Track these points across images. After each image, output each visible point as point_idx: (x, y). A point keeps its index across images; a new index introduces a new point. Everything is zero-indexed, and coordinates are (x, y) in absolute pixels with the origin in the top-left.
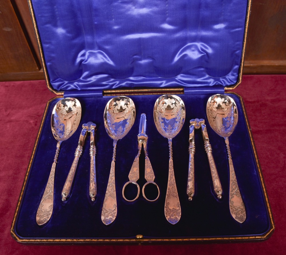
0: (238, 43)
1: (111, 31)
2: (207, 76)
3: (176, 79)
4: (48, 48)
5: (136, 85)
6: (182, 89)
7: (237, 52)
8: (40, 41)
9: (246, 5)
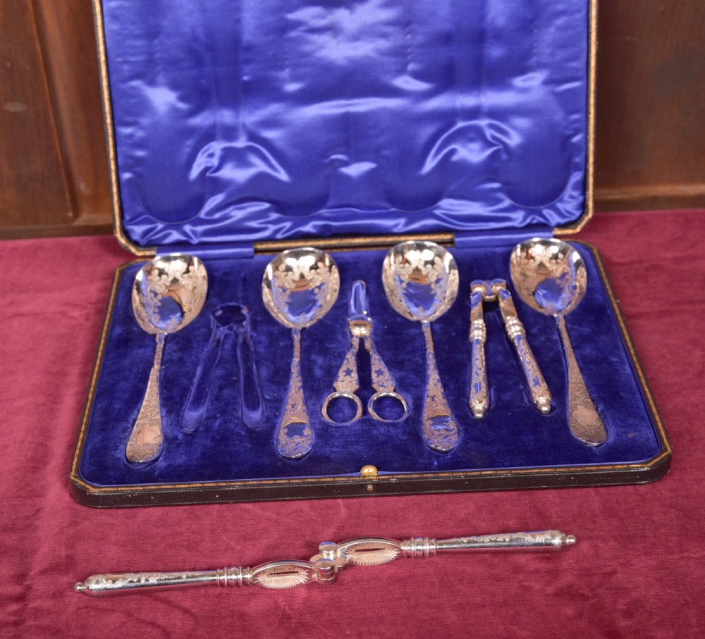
0: (575, 117)
1: (280, 96)
2: (507, 202)
3: (437, 212)
4: (130, 136)
5: (336, 227)
6: (449, 237)
7: (575, 139)
8: (113, 118)
9: (586, 30)
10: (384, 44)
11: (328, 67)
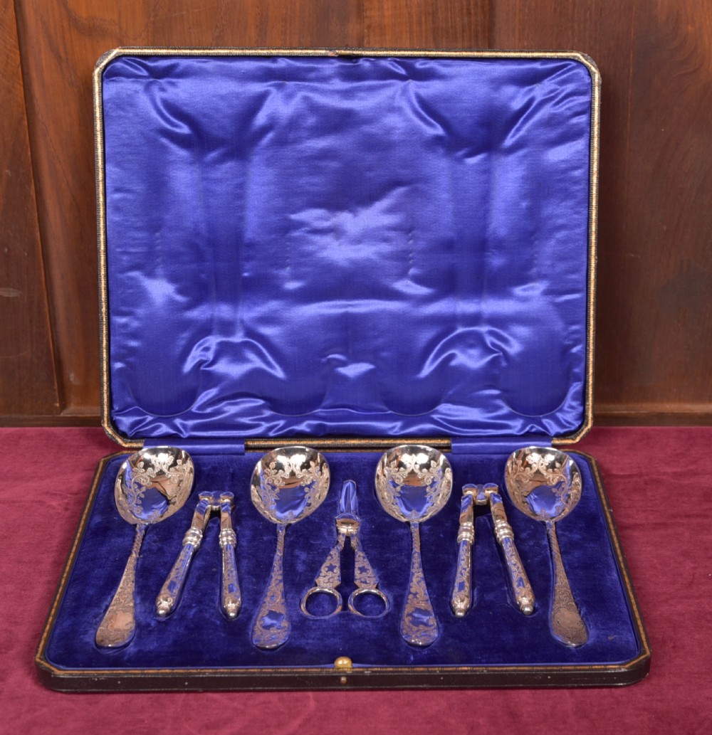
0: (574, 327)
1: (280, 294)
2: (506, 410)
3: (435, 417)
4: (125, 326)
5: (331, 427)
6: (445, 442)
7: (575, 350)
8: (108, 308)
9: (586, 244)
10: (386, 248)
11: (329, 268)
